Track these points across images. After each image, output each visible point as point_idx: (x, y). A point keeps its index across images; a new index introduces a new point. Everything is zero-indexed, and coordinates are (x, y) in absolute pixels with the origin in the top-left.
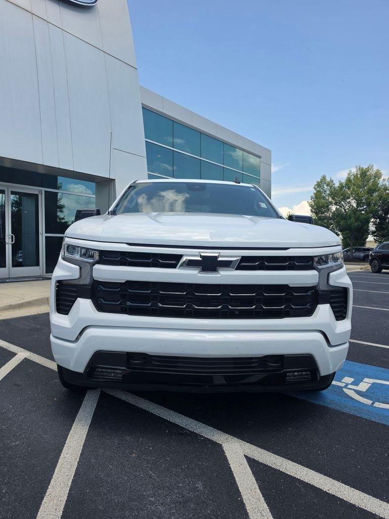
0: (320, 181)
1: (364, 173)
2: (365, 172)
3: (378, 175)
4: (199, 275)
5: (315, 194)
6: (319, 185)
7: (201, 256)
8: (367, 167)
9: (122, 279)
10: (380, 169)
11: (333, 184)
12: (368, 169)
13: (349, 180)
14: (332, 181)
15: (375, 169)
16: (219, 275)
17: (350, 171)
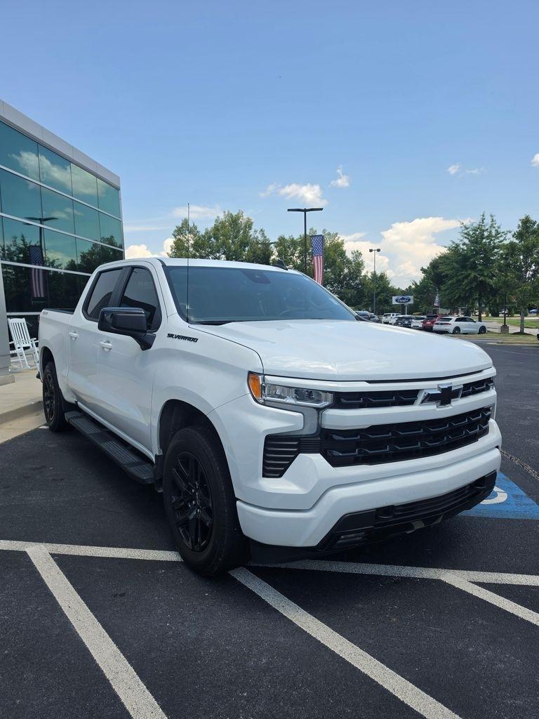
0: (181, 226)
1: (234, 221)
2: (236, 221)
3: (249, 225)
4: (438, 409)
5: (175, 243)
6: (179, 231)
7: (439, 388)
8: (236, 213)
9: (365, 424)
10: (251, 218)
11: (198, 232)
12: (238, 217)
13: (216, 229)
14: (196, 228)
15: (245, 217)
16: (450, 407)
17: (218, 217)
